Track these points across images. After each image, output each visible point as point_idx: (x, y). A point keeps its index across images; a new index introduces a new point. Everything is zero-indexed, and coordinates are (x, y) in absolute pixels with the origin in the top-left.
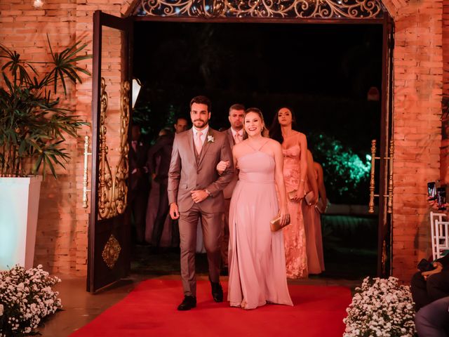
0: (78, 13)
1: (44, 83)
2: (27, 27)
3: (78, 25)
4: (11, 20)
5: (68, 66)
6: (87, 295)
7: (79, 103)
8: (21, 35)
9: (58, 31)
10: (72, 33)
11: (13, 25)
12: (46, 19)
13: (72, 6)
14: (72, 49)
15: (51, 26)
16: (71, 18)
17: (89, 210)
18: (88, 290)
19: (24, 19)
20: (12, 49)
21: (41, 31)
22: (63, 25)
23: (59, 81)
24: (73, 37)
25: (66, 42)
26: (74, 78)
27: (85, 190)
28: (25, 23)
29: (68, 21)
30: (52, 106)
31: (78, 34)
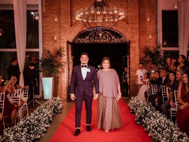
0: (61, 42)
1: (55, 57)
2: (50, 45)
3: (61, 44)
4: (46, 44)
5: (60, 53)
6: (67, 103)
7: (62, 61)
8: (49, 47)
9: (57, 46)
10: (60, 46)
11: (47, 45)
12: (54, 43)
13: (60, 40)
14: (60, 50)
15: (55, 45)
16: (60, 43)
17: (67, 84)
18: (67, 102)
19: (49, 43)
20: (48, 50)
21: (53, 46)
22: (58, 45)
23: (58, 57)
24: (60, 47)
25: (59, 48)
26: (61, 56)
27: (66, 80)
28: (49, 44)
29: (59, 44)
30: (56, 62)
31: (61, 46)
